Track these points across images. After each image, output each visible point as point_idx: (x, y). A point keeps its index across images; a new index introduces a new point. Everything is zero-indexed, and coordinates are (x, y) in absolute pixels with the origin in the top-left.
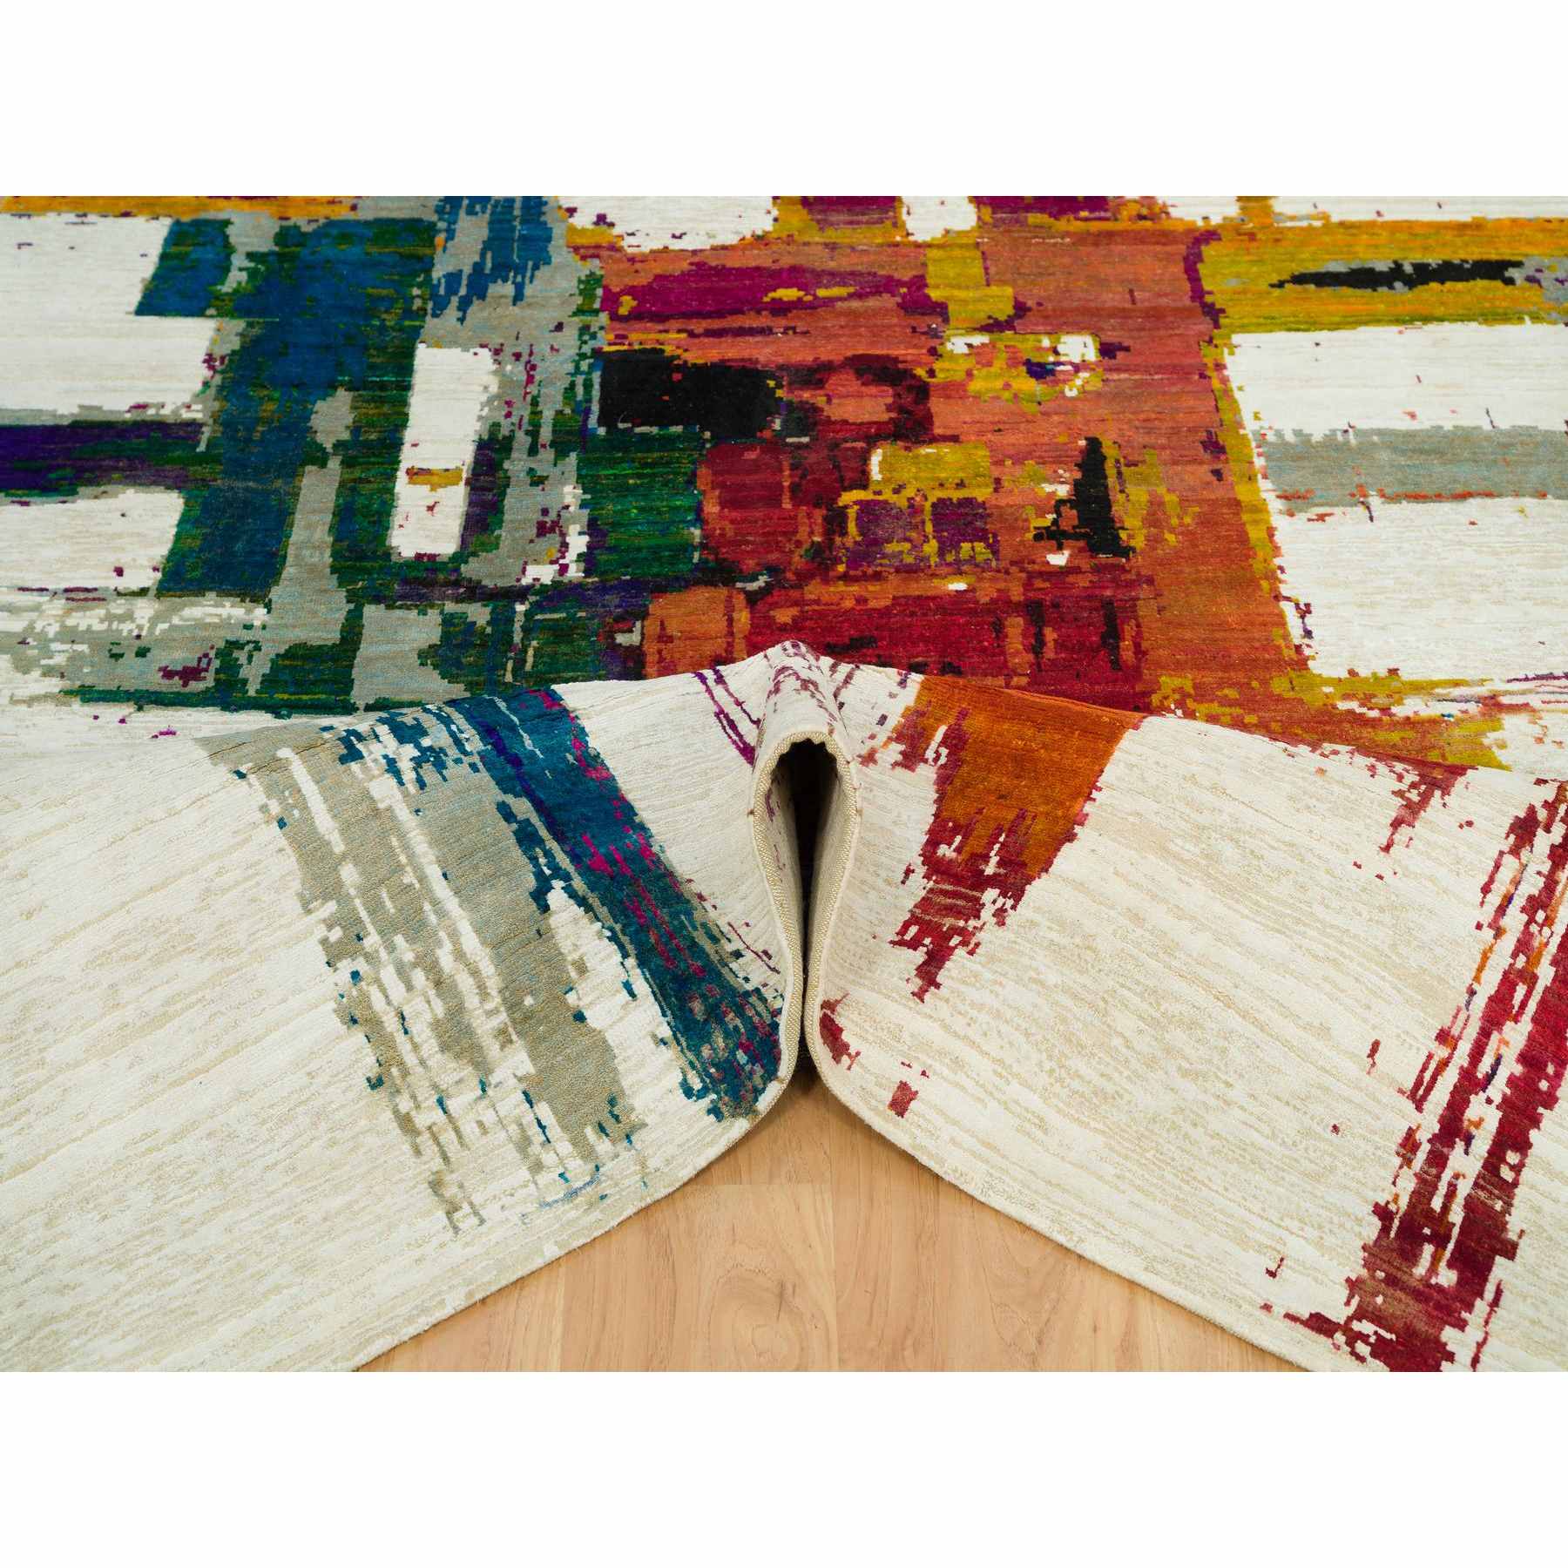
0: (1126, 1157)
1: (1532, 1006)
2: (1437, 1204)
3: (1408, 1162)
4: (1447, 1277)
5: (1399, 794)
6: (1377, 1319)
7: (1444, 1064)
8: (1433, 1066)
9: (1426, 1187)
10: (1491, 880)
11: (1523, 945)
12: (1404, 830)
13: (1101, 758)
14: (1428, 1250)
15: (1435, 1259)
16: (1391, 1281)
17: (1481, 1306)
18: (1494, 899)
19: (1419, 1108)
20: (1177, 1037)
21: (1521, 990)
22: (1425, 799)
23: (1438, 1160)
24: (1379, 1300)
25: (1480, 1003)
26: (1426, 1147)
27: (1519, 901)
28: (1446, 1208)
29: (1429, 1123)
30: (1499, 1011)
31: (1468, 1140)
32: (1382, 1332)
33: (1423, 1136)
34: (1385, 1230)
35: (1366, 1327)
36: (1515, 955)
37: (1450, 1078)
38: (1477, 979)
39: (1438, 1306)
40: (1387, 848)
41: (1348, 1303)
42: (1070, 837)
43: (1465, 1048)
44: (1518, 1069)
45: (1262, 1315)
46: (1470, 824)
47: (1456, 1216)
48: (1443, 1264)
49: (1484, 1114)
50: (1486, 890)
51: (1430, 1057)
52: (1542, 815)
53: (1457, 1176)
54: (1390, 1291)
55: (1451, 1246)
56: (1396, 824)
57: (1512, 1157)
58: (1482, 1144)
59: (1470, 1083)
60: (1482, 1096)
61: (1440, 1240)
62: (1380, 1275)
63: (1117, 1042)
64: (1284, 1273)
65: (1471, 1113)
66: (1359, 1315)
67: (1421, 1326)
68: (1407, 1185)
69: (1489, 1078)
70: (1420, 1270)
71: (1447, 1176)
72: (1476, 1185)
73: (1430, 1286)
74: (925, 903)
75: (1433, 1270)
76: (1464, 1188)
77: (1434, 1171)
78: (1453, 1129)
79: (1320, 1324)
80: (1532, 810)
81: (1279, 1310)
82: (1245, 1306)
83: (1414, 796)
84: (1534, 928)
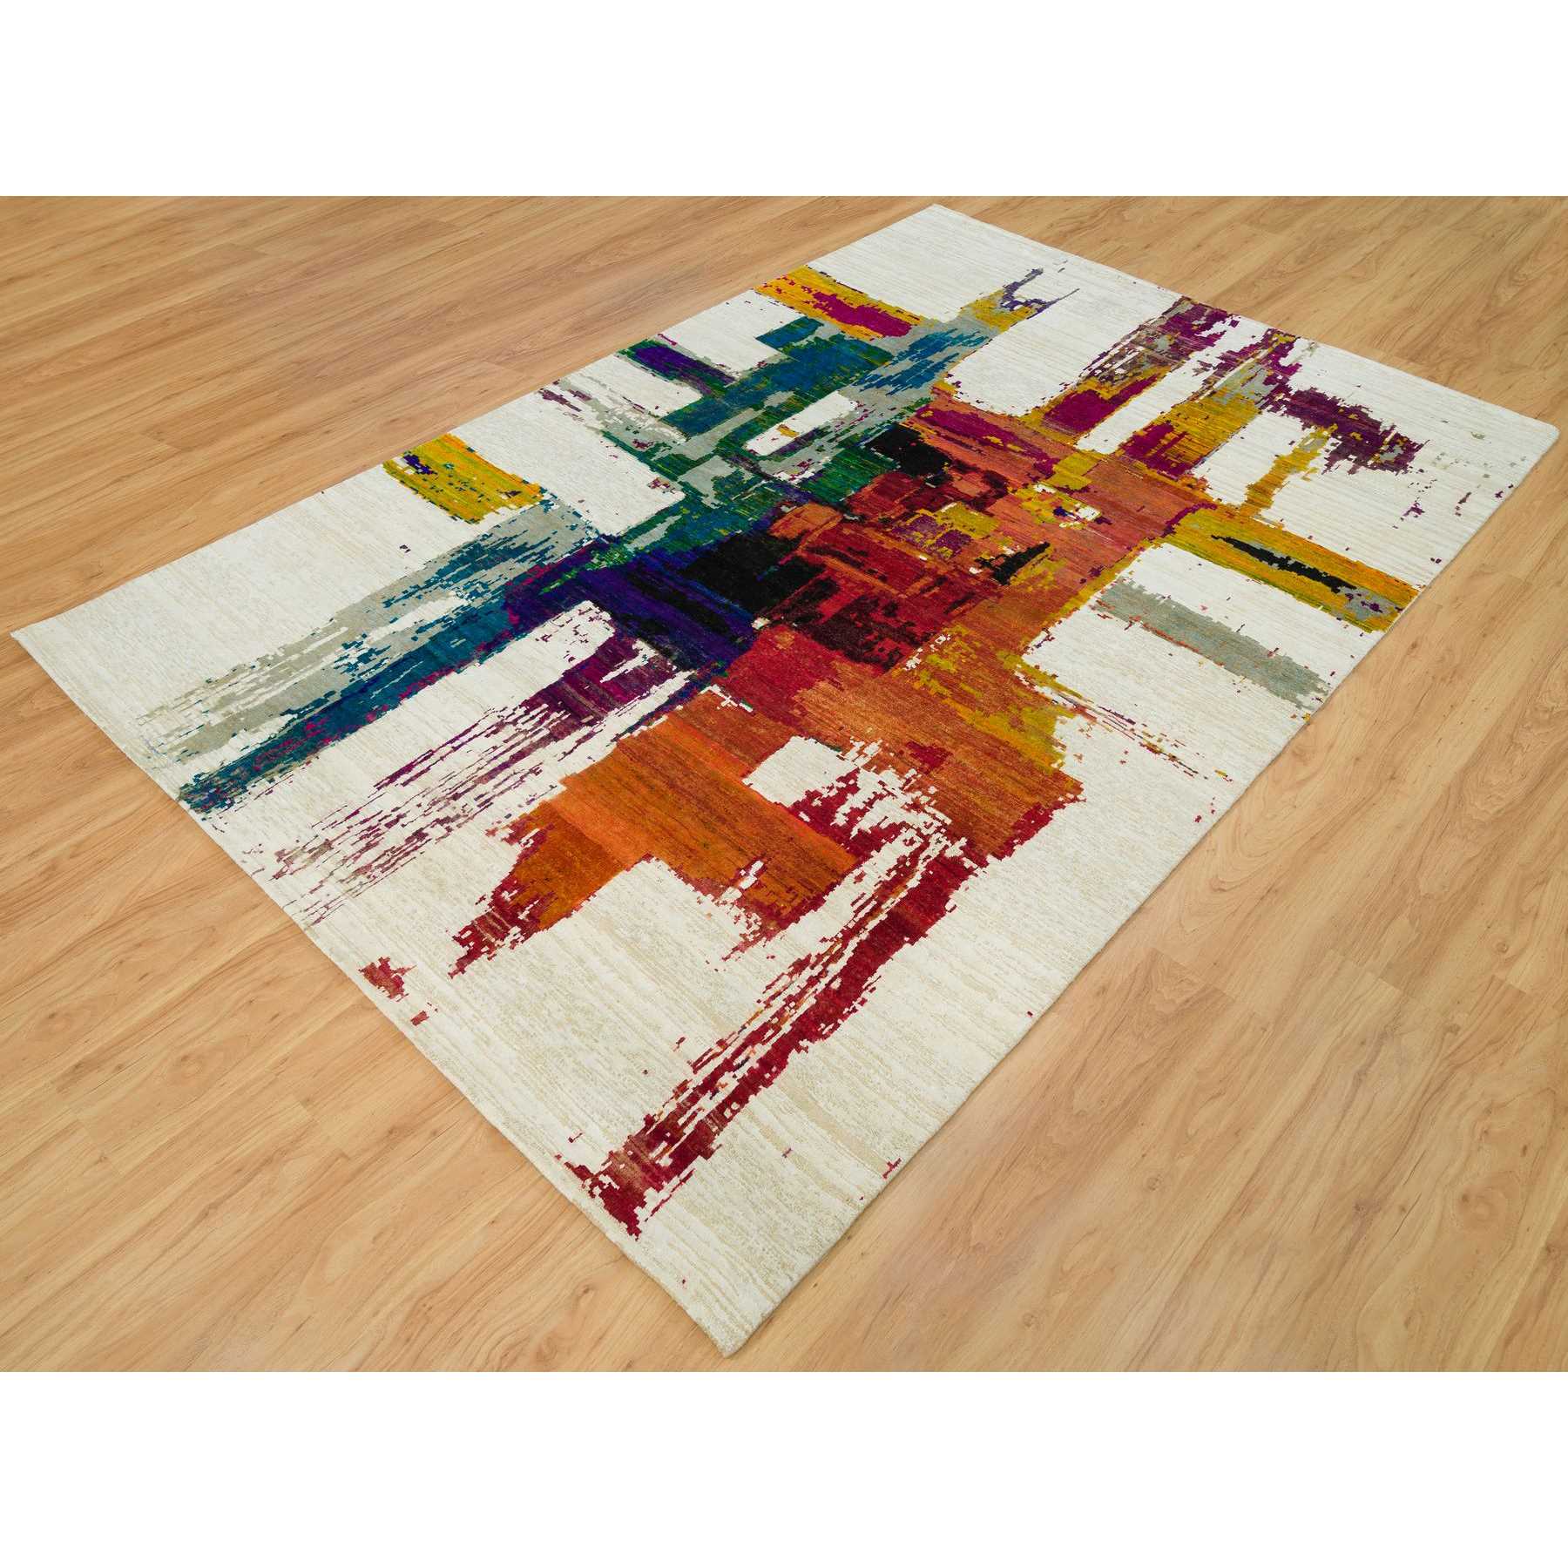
0: (525, 1065)
1: (774, 1040)
2: (681, 1121)
3: (677, 1096)
4: (666, 1162)
5: (744, 936)
6: (615, 1177)
7: (718, 1055)
8: (710, 1054)
9: (681, 1110)
10: (773, 984)
11: (780, 1014)
12: (738, 953)
13: (604, 879)
14: (664, 1144)
15: (665, 1151)
16: (635, 1158)
17: (676, 1180)
18: (771, 992)
19: (695, 1072)
20: (578, 1016)
21: (770, 1032)
22: (756, 940)
23: (694, 1099)
24: (622, 1166)
25: (747, 1032)
26: (690, 1091)
27: (784, 995)
28: (685, 1124)
29: (698, 1079)
30: (756, 1037)
31: (715, 1092)
32: (614, 1184)
33: (691, 1086)
34: (645, 1130)
35: (606, 1180)
36: (773, 1017)
37: (718, 1061)
38: (749, 1023)
39: (653, 1176)
40: (725, 959)
41: (604, 1164)
42: (568, 915)
43: (731, 1050)
44: (756, 1066)
45: (553, 1160)
46: (773, 957)
47: (688, 1130)
48: (667, 1154)
49: (729, 1082)
50: (768, 987)
51: (710, 1050)
52: (813, 960)
53: (699, 1109)
54: (630, 1163)
55: (677, 1145)
56: (735, 949)
57: (735, 1106)
58: (721, 1097)
59: (728, 1066)
60: (732, 1073)
61: (671, 1141)
62: (631, 1153)
63: (545, 1012)
64: (579, 1141)
65: (722, 1080)
66: (605, 1173)
67: (637, 1185)
68: (671, 1107)
69: (739, 1066)
70: (653, 1155)
71: (694, 1108)
72: (708, 1116)
73: (654, 1164)
74: (482, 920)
75: (660, 1156)
76: (701, 1116)
77: (689, 1104)
78: (710, 1085)
79: (582, 1172)
80: (809, 956)
81: (564, 1160)
82: (547, 1154)
83: (751, 938)
84: (787, 1008)
